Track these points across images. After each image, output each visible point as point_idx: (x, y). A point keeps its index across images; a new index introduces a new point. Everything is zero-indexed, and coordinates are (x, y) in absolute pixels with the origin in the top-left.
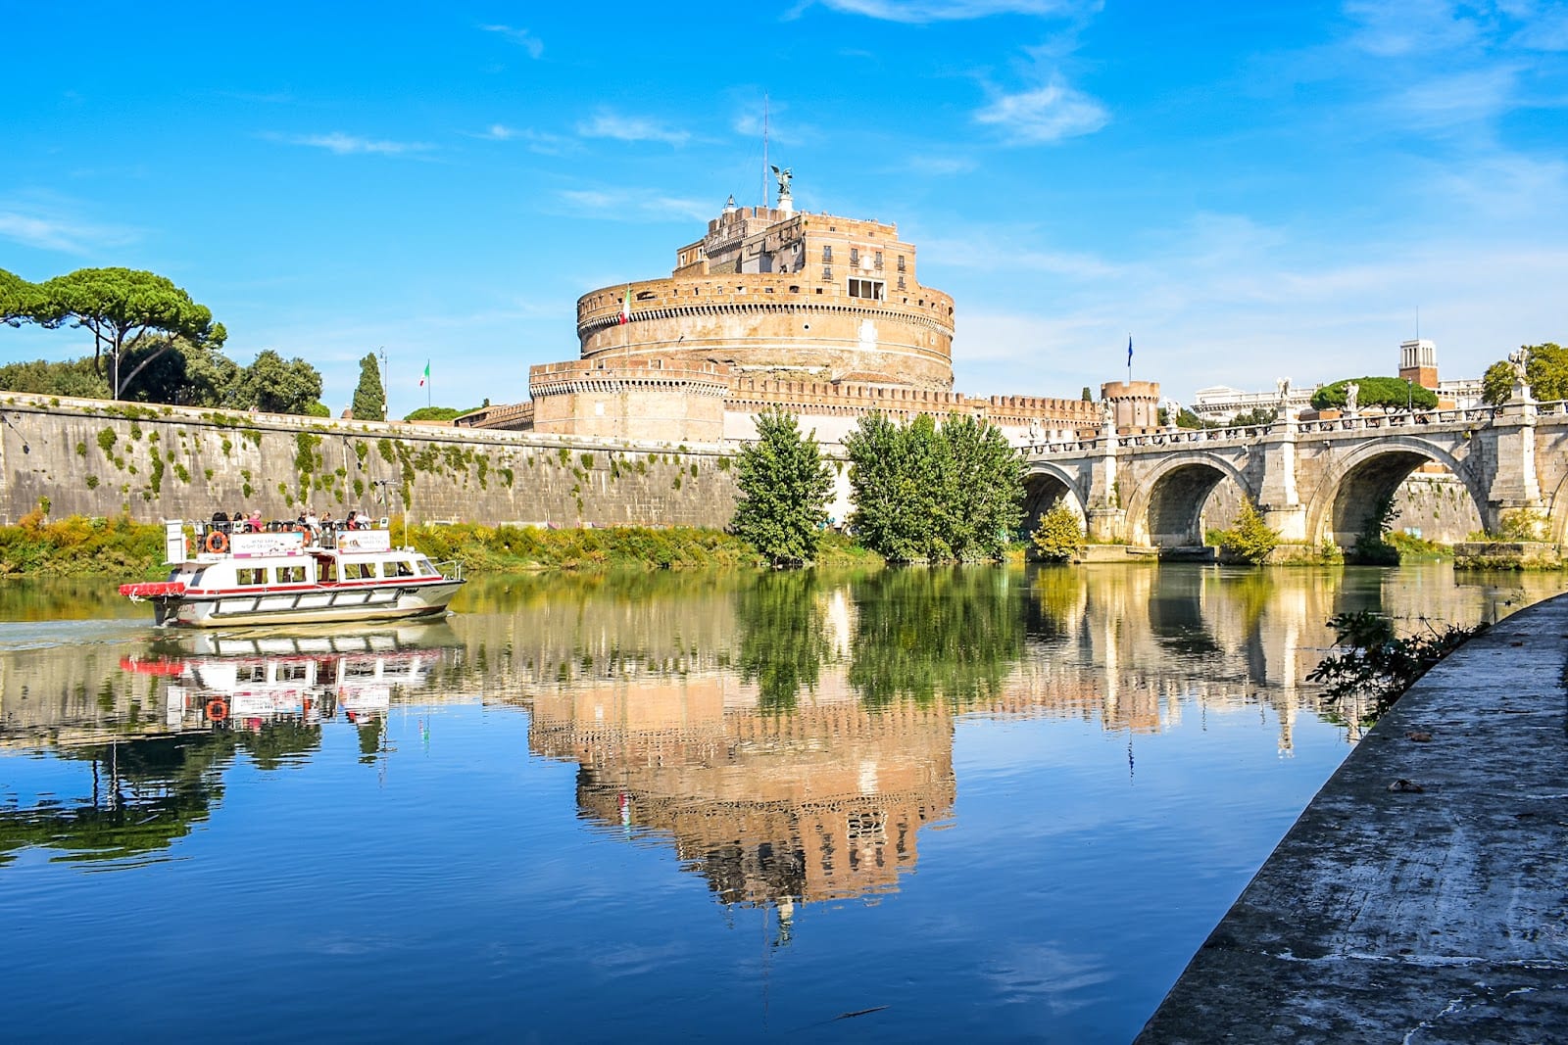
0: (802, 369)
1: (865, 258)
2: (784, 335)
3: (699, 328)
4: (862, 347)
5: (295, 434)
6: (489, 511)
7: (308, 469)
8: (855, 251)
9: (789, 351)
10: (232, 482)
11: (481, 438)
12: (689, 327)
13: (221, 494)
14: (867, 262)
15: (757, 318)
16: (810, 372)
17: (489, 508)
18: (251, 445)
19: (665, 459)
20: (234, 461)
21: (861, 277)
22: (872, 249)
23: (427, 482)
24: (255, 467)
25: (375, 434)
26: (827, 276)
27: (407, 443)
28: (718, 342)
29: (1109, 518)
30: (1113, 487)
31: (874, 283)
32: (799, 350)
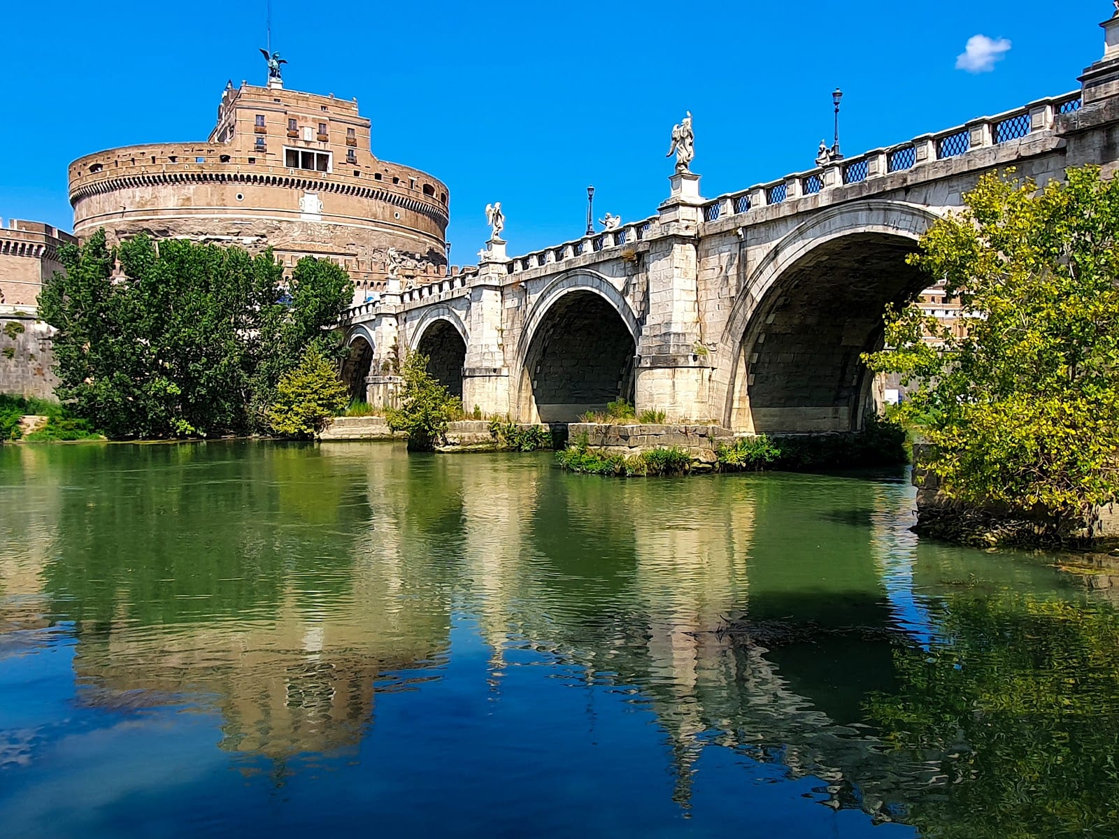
0: (236, 238)
1: (305, 128)
2: (217, 204)
3: (137, 199)
4: (304, 218)
8: (292, 121)
9: (221, 220)
12: (129, 198)
14: (308, 133)
15: (191, 188)
16: (244, 242)
21: (300, 148)
22: (314, 120)
26: (261, 146)
28: (155, 211)
29: (381, 386)
30: (392, 350)
31: (318, 154)
32: (232, 220)
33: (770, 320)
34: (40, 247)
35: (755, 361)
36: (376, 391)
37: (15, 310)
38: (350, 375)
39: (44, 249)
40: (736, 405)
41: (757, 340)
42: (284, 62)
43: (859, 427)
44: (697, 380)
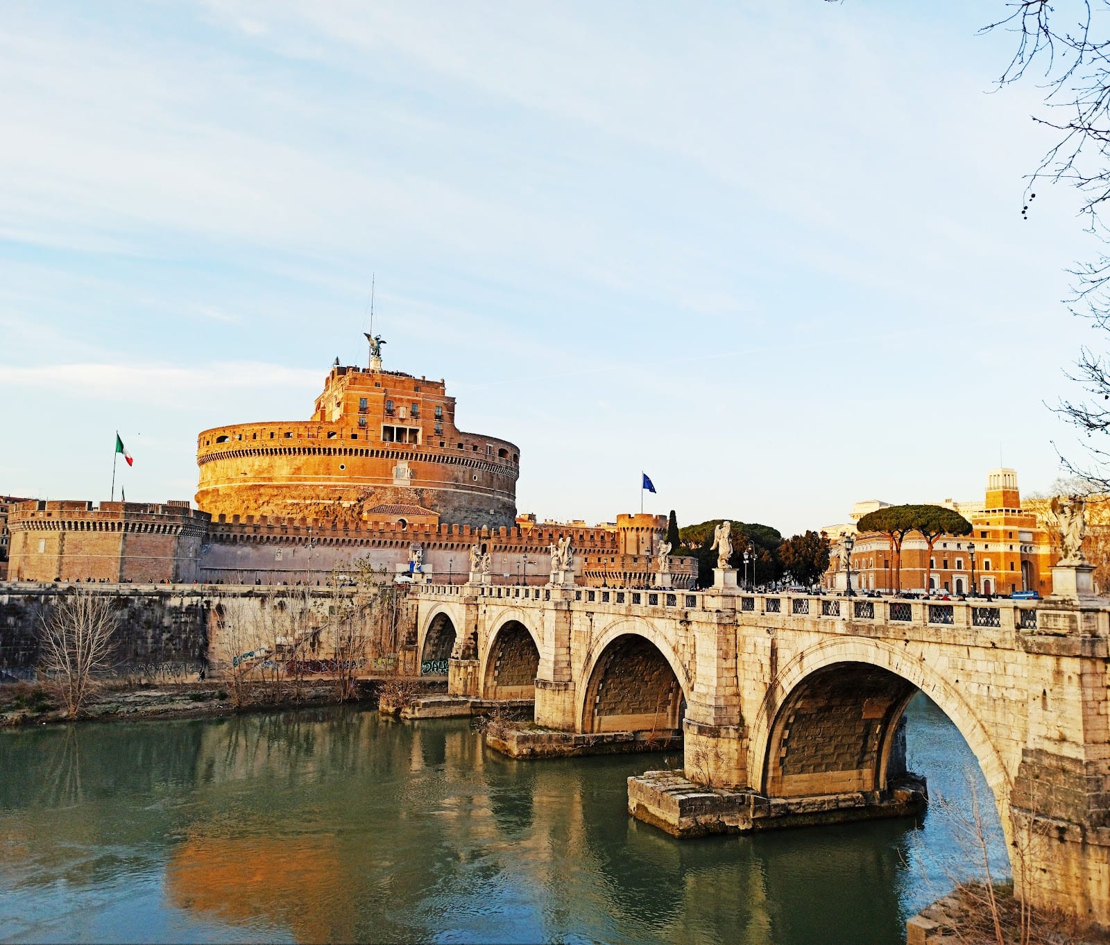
0: (336, 503)
1: (401, 408)
2: (323, 474)
3: (256, 467)
4: (397, 483)
8: (390, 402)
9: (325, 487)
12: (249, 466)
14: (403, 412)
15: (303, 458)
16: (344, 505)
21: (396, 425)
22: (408, 401)
26: (363, 425)
28: (270, 479)
29: (462, 669)
30: (472, 637)
31: (410, 429)
32: (335, 486)
33: (799, 705)
34: (178, 527)
35: (786, 737)
36: (457, 673)
37: (156, 589)
38: (432, 641)
39: (181, 529)
40: (771, 774)
41: (788, 719)
42: (384, 342)
43: (882, 787)
44: (737, 750)
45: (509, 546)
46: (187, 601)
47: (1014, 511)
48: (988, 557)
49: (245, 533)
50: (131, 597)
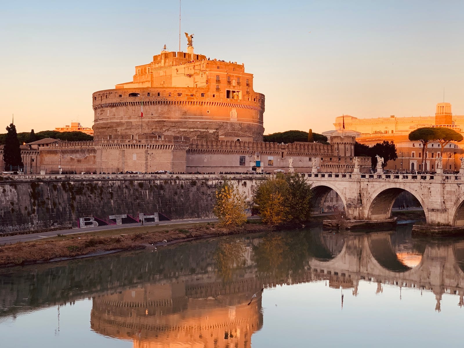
0: (206, 130)
1: (233, 80)
2: (199, 116)
4: (231, 121)
5: (30, 183)
6: (104, 211)
7: (35, 198)
8: (229, 77)
9: (201, 122)
10: (7, 207)
11: (100, 178)
12: (155, 110)
13: (3, 214)
14: (234, 82)
16: (210, 132)
17: (104, 210)
18: (13, 190)
19: (171, 183)
20: (7, 198)
21: (231, 89)
22: (236, 76)
23: (80, 200)
24: (15, 199)
25: (60, 180)
26: (218, 89)
27: (72, 183)
29: (358, 208)
30: (359, 195)
32: (205, 122)
34: (188, 147)
45: (292, 153)
46: (214, 182)
47: (450, 126)
48: (439, 151)
49: (193, 148)
50: (196, 181)
